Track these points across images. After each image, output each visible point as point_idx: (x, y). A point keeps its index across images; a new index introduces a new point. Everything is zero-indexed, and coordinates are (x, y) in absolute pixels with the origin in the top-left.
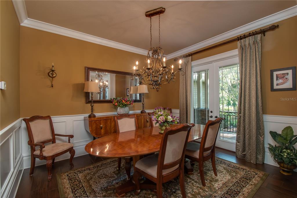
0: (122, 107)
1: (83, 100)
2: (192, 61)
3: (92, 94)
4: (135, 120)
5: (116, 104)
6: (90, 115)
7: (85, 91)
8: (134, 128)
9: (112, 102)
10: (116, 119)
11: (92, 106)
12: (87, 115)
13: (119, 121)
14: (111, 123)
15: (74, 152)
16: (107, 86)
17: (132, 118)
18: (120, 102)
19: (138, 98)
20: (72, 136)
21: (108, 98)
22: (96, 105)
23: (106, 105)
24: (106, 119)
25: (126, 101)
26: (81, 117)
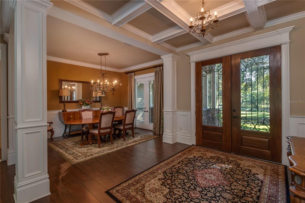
0: (86, 106)
1: (58, 101)
2: (134, 76)
3: (64, 97)
4: (93, 112)
5: (81, 103)
6: (63, 110)
7: (60, 95)
8: (92, 117)
9: (78, 102)
10: (80, 112)
11: (64, 105)
12: (61, 111)
13: (82, 113)
14: (77, 116)
15: (54, 132)
16: (74, 90)
17: (91, 111)
18: (84, 102)
19: (98, 100)
20: (52, 123)
21: (75, 99)
22: (67, 104)
23: (74, 104)
24: (74, 113)
25: (88, 102)
26: (57, 112)
